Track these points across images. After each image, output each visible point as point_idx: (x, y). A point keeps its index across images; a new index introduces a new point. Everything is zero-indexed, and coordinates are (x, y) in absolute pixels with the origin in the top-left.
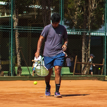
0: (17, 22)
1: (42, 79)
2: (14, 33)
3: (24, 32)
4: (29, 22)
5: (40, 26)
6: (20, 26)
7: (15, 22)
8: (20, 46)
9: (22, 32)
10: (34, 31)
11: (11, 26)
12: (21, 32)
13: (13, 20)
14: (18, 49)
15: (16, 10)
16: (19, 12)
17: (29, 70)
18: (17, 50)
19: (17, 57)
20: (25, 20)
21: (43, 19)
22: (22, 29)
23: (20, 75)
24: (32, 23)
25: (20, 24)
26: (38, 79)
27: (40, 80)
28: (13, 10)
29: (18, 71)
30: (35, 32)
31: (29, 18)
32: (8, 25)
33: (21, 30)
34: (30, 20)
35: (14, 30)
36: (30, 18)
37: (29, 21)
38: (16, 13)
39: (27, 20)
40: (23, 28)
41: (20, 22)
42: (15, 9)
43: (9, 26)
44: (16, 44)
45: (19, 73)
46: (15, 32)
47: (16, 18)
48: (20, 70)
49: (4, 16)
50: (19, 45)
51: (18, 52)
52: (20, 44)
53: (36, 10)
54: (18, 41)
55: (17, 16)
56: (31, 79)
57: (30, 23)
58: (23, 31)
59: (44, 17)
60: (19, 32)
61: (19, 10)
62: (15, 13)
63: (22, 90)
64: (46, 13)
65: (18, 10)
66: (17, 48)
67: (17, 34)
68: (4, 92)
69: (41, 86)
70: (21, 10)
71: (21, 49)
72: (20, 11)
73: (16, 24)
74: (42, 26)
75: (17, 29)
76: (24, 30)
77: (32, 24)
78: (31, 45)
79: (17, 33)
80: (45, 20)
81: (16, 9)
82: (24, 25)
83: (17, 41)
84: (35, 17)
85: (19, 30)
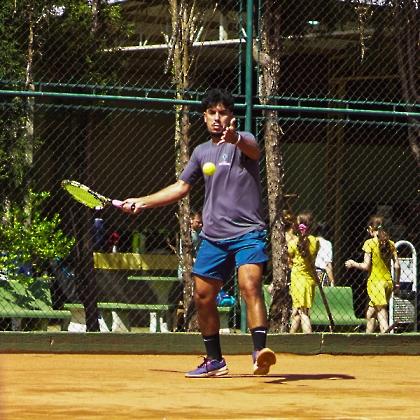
0: (276, 75)
1: (390, 349)
2: (260, 128)
3: (307, 122)
4: (333, 72)
5: (383, 96)
6: (287, 95)
7: (262, 73)
8: (284, 190)
9: (299, 122)
10: (353, 116)
11: (243, 92)
12: (290, 122)
13: (254, 63)
14: (276, 202)
15: (268, 15)
16: (283, 28)
17: (325, 303)
18: (273, 207)
19: (273, 241)
20: (317, 60)
21: (401, 60)
22: (299, 107)
23: (282, 327)
24: (350, 74)
25: (287, 85)
26: (369, 347)
27: (378, 354)
28: (255, 16)
29: (274, 307)
30: (358, 125)
31: (334, 51)
32: (232, 87)
33: (294, 113)
34: (342, 61)
35: (256, 113)
36: (342, 51)
37: (337, 67)
38: (271, 33)
39: (326, 61)
40: (303, 104)
41: (287, 75)
42: (263, 11)
43: (236, 92)
44: (266, 180)
45: (280, 316)
46: (264, 122)
47: (272, 53)
48: (283, 303)
49: (214, 43)
50: (280, 183)
51: (277, 218)
52: (284, 180)
53: (363, 18)
54: (276, 165)
55: (273, 47)
56: (334, 347)
57: (338, 76)
58: (304, 120)
59: (405, 50)
60: (280, 123)
61: (283, 17)
62: (264, 30)
63: (291, 401)
64: (412, 32)
65: (278, 17)
66: (273, 197)
67: (272, 133)
68: (202, 411)
69: (382, 387)
70: (293, 18)
71: (291, 203)
72: (288, 23)
73: (267, 84)
74: (391, 96)
75: (272, 110)
76: (304, 114)
77: (350, 78)
78: (342, 182)
79: (272, 129)
80: (407, 67)
81: (272, 10)
82: (308, 91)
83: (272, 164)
84: (361, 52)
85: (281, 113)
